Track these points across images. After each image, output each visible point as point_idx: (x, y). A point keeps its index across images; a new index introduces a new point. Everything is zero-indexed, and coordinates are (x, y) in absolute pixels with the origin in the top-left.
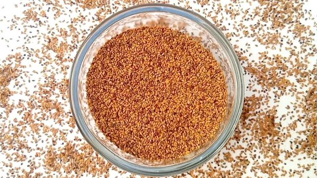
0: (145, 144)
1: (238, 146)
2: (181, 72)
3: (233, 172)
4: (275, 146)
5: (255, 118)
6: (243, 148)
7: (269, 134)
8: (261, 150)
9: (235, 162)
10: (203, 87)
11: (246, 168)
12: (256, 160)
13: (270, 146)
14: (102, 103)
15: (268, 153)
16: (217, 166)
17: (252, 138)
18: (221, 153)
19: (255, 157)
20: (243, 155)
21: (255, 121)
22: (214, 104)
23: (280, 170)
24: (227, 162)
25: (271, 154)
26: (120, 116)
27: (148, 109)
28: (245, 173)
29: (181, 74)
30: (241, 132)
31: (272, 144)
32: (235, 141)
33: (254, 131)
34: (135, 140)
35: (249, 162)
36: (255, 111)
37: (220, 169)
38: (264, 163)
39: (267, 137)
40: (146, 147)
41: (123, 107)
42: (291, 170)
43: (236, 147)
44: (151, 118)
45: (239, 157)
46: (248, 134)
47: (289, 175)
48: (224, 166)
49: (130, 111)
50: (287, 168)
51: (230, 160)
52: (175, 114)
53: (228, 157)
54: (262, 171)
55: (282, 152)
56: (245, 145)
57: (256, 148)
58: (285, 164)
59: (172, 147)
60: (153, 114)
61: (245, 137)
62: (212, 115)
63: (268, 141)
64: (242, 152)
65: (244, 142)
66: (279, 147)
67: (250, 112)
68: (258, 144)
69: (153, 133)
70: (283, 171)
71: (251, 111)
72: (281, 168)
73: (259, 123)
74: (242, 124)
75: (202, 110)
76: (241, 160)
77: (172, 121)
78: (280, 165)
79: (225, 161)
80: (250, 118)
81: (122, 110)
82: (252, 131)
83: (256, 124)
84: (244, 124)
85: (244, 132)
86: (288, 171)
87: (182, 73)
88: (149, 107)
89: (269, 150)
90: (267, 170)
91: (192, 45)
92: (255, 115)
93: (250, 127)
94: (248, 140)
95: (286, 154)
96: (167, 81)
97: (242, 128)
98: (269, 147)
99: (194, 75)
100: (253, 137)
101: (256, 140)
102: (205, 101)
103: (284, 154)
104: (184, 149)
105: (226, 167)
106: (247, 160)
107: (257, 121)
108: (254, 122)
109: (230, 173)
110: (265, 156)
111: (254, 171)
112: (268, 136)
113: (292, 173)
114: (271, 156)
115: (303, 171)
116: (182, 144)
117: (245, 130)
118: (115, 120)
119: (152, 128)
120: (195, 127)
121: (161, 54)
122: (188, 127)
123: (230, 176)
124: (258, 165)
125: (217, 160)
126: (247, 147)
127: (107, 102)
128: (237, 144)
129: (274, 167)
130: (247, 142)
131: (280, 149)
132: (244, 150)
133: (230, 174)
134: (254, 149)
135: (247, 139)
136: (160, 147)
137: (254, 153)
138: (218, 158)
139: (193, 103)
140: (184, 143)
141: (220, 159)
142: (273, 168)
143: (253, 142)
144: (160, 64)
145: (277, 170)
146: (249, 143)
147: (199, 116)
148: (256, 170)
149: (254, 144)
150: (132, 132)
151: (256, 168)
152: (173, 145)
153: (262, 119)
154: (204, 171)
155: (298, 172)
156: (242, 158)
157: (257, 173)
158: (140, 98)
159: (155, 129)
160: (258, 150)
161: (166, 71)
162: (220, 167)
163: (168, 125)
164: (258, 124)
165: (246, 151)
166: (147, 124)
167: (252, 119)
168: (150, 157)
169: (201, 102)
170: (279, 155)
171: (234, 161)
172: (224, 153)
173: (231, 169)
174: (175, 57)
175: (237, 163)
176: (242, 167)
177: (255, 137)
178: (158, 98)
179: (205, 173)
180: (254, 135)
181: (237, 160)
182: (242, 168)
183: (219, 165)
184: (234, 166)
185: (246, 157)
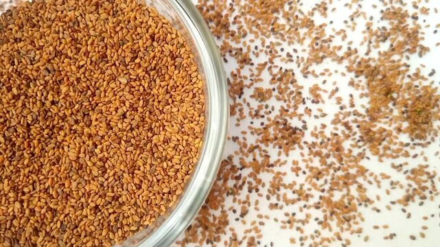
0: (133, 201)
1: (257, 69)
2: (67, 56)
3: (287, 103)
4: (297, 16)
5: (236, 13)
6: (266, 63)
7: (273, 12)
8: (288, 40)
9: (277, 91)
10: (115, 40)
11: (296, 81)
12: (295, 58)
13: (292, 23)
14: (12, 220)
15: (298, 34)
16: (261, 120)
17: (262, 39)
18: (249, 100)
19: (291, 56)
20: (275, 71)
21: (240, 17)
22: (155, 44)
23: (333, 37)
24: (268, 102)
25: (303, 31)
26: (55, 207)
27: (84, 153)
28: (302, 87)
29: (70, 58)
30: (241, 49)
31: (291, 19)
32: (247, 67)
33: (254, 29)
34: (114, 212)
35: (292, 70)
36: (228, 6)
37: (269, 119)
38: (308, 49)
39: (277, 18)
40: (138, 202)
41: (46, 190)
42: (346, 22)
43: (256, 72)
44: (100, 160)
45: (273, 79)
46: (251, 42)
47: (350, 29)
48: (270, 109)
49: (64, 185)
50: (339, 26)
51: (267, 96)
52: (124, 116)
53: (261, 95)
54: (318, 63)
55: (312, 14)
56: (264, 58)
57: (279, 44)
58: (331, 22)
59: (170, 160)
60: (97, 151)
61: (253, 49)
62: (169, 59)
63: (282, 21)
64: (270, 68)
65: (257, 55)
66: (302, 13)
67: (224, 13)
68: (277, 38)
69: (126, 175)
70: (338, 33)
71: (222, 10)
72: (333, 34)
73: (248, 12)
74: (231, 37)
75: (151, 70)
76: (280, 80)
77: (132, 129)
78: (328, 32)
79: (264, 103)
80: (231, 19)
81: (51, 196)
82: (251, 32)
83: (246, 19)
84: (232, 35)
85: (245, 43)
86: (343, 26)
87: (70, 54)
88: (82, 150)
89: (297, 29)
90: (321, 54)
91: (41, 8)
92: (232, 10)
93: (244, 31)
94: (260, 48)
95: (320, 11)
96: (64, 89)
97: (238, 42)
98: (292, 26)
99: (87, 38)
100: (261, 36)
101: (268, 37)
102: (141, 54)
103: (317, 13)
104: (188, 144)
105: (273, 109)
106: (286, 71)
107: (243, 14)
108: (242, 19)
109: (286, 108)
110: (301, 41)
111: (309, 73)
112: (275, 15)
113: (350, 23)
114: (305, 34)
115: (360, 6)
116: (178, 140)
117: (242, 40)
118: (55, 220)
119: (117, 170)
120: (170, 101)
121: (13, 64)
122: (162, 112)
123: (289, 113)
124: (305, 61)
125: (254, 113)
126: (269, 56)
127: (16, 211)
128: (253, 68)
129: (325, 41)
130: (262, 51)
131: (306, 13)
132: (269, 65)
133: (287, 111)
134: (278, 49)
135: (256, 48)
136: (155, 180)
137: (284, 55)
138: (253, 109)
139: (130, 74)
140: (179, 138)
141: (256, 108)
142: (324, 44)
143: (267, 43)
144: (28, 78)
145: (331, 41)
146: (265, 49)
147: (158, 81)
148: (310, 69)
149: (271, 42)
150: (97, 207)
151: (307, 68)
152: (168, 157)
153: (246, 4)
154: (255, 144)
155: (356, 13)
156: (279, 76)
157: (314, 71)
158: (57, 153)
159: (122, 167)
160: (285, 45)
161: (46, 78)
162: (266, 116)
163: (133, 141)
164: (248, 17)
165: (273, 63)
166: (105, 172)
167: (235, 18)
168: (159, 208)
169: (137, 61)
170: (313, 21)
171: (274, 90)
172: (252, 96)
173: (282, 103)
174: (35, 46)
175: (279, 88)
176: (290, 86)
177: (263, 34)
178: (81, 124)
179: (259, 143)
180: (260, 33)
181: (276, 86)
182: (292, 88)
183: (263, 117)
184: (281, 96)
185: (281, 68)
